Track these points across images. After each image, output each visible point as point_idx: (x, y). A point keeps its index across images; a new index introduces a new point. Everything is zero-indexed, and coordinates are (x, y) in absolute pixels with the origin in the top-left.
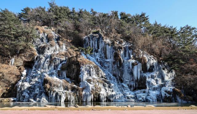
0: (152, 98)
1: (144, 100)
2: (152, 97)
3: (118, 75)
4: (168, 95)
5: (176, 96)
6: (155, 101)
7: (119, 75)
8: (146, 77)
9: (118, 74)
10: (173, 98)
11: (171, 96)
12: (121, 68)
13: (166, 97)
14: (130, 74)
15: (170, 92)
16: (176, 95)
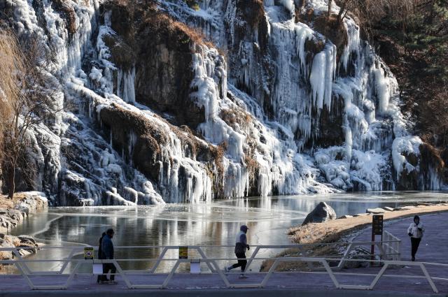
0: (368, 177)
1: (347, 184)
2: (371, 176)
3: (262, 89)
4: (410, 167)
5: (428, 170)
6: (376, 186)
7: (267, 89)
8: (343, 100)
9: (261, 83)
10: (422, 177)
11: (418, 168)
12: (268, 59)
13: (404, 172)
14: (300, 87)
15: (415, 155)
16: (430, 167)
